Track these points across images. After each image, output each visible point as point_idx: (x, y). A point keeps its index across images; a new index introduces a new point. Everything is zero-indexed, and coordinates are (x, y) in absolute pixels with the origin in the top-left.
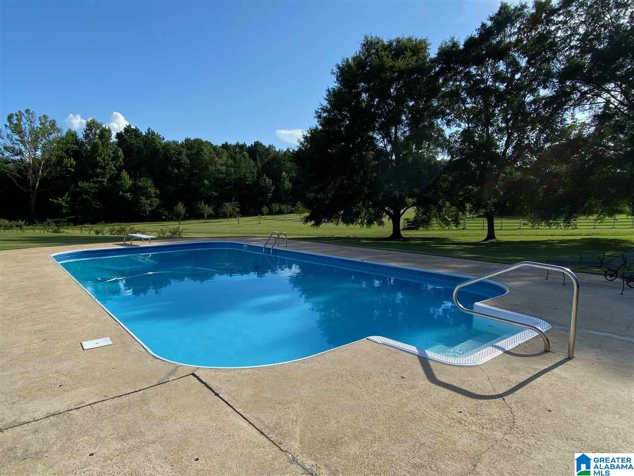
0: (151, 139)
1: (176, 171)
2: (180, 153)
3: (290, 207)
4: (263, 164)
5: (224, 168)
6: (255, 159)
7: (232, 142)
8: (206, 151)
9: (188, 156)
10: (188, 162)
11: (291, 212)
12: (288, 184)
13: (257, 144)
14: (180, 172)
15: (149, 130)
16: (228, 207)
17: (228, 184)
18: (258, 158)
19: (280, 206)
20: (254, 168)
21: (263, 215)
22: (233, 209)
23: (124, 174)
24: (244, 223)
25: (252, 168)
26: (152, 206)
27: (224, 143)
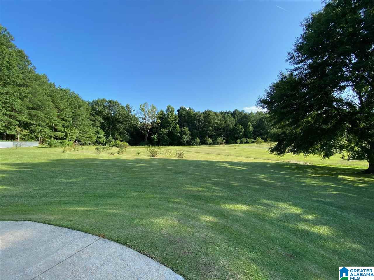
1: (198, 124)
2: (200, 116)
3: (253, 140)
4: (238, 119)
5: (219, 122)
6: (234, 117)
9: (204, 117)
10: (203, 120)
11: (253, 142)
12: (251, 128)
13: (236, 111)
14: (199, 124)
16: (220, 139)
17: (220, 129)
18: (236, 117)
19: (247, 139)
20: (234, 121)
21: (238, 144)
22: (222, 140)
23: (178, 126)
24: (227, 148)
25: (233, 121)
26: (187, 139)
27: (220, 111)
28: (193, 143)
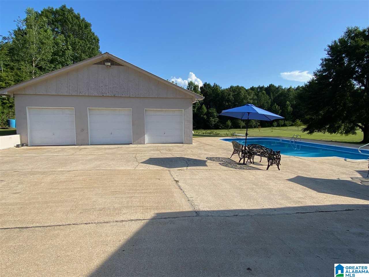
0: (216, 88)
1: (227, 104)
2: (229, 95)
3: (291, 122)
4: (274, 97)
6: (269, 95)
7: (256, 86)
8: (243, 92)
9: (233, 95)
10: (233, 99)
11: (292, 125)
12: (290, 108)
13: (271, 86)
15: (214, 84)
16: (253, 122)
18: (271, 94)
19: (284, 122)
20: (269, 100)
21: (274, 127)
22: (256, 123)
23: (204, 106)
24: (263, 131)
25: (268, 100)
26: (215, 122)
27: (251, 87)
28: (221, 127)
